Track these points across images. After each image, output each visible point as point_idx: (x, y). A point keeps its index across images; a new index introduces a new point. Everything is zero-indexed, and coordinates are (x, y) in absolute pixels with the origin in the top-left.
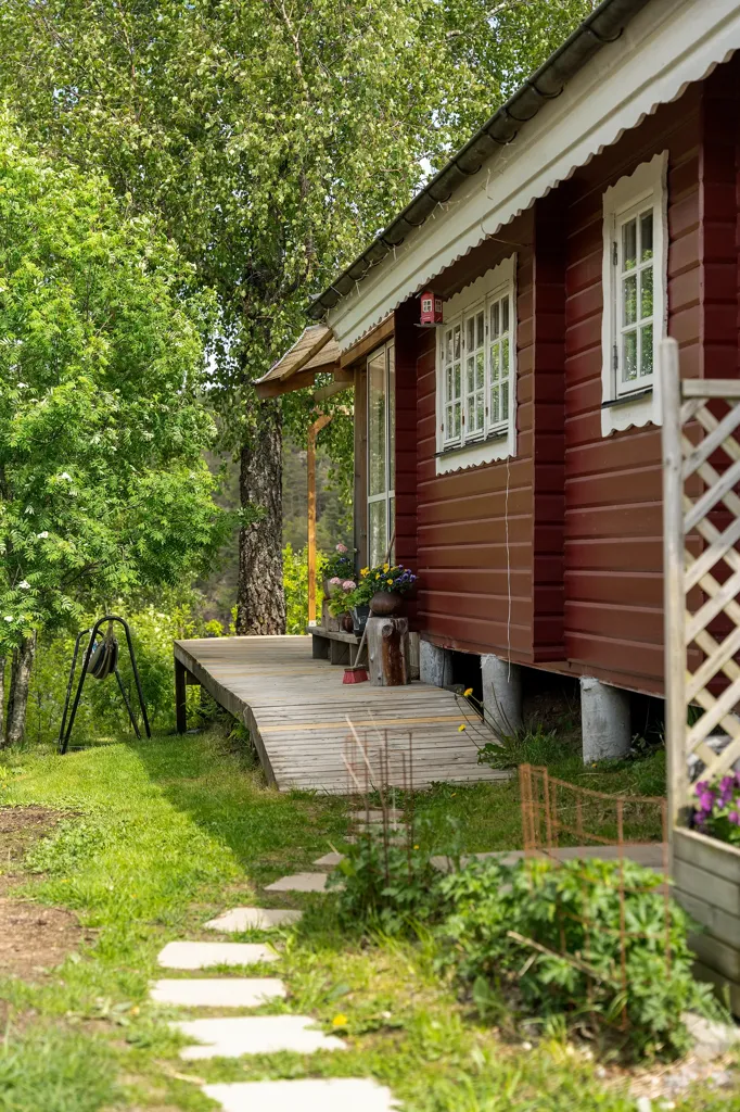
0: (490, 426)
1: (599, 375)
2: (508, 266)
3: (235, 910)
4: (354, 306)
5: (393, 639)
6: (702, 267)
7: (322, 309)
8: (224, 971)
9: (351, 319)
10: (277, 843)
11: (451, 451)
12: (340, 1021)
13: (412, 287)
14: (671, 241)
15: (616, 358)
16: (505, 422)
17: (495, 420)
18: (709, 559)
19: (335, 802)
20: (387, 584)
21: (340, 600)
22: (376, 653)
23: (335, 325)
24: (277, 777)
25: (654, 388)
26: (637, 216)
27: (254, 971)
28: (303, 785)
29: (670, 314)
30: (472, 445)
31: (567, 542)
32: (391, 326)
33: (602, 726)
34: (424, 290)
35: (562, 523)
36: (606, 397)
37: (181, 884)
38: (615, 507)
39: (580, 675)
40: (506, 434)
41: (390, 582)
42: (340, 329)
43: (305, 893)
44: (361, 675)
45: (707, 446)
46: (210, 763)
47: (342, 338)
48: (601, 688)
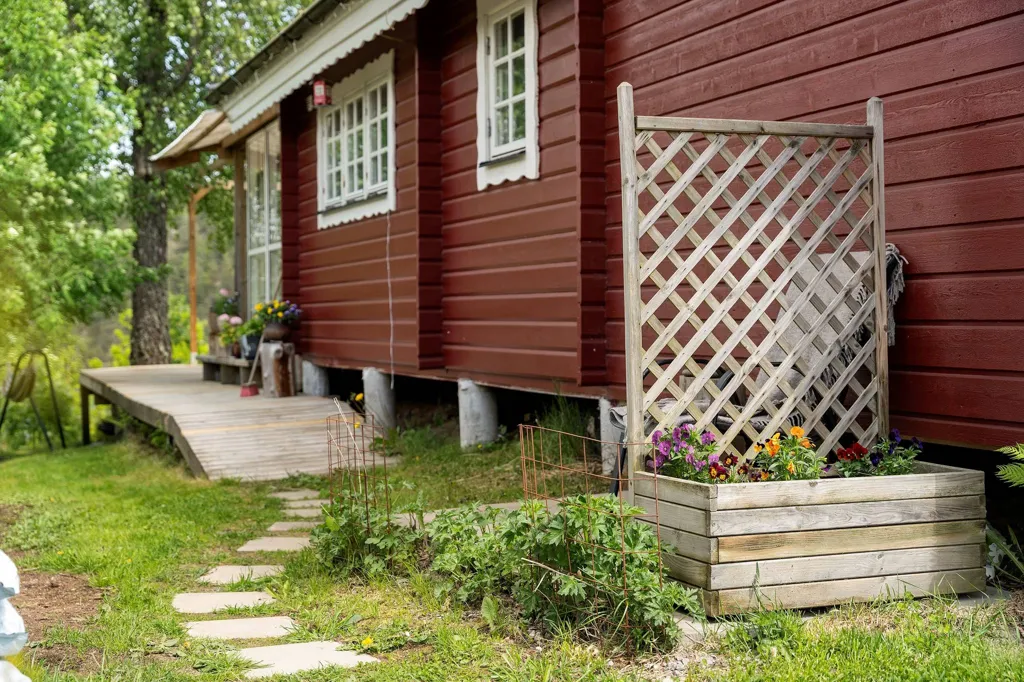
0: (369, 187)
1: (475, 141)
2: (387, 60)
3: (219, 568)
4: (249, 94)
5: (283, 360)
6: (577, 50)
7: (219, 96)
8: (234, 613)
9: (244, 105)
10: (229, 516)
11: (331, 210)
12: (368, 642)
13: (307, 75)
14: (541, 34)
15: (490, 128)
16: (385, 183)
17: (375, 181)
18: (657, 259)
19: (260, 487)
20: (278, 317)
21: (229, 333)
22: (268, 372)
23: (229, 110)
24: (206, 469)
25: (527, 150)
26: (508, 16)
27: (260, 612)
28: (230, 475)
29: (541, 91)
30: (351, 204)
31: (446, 275)
32: (278, 110)
33: (477, 418)
34: (317, 78)
35: (440, 260)
36: (482, 158)
37: (164, 550)
38: (489, 245)
39: (457, 378)
40: (386, 194)
41: (280, 314)
42: (233, 113)
43: (272, 552)
44: (255, 390)
45: (655, 169)
46: (134, 463)
47: (236, 120)
48: (475, 388)
